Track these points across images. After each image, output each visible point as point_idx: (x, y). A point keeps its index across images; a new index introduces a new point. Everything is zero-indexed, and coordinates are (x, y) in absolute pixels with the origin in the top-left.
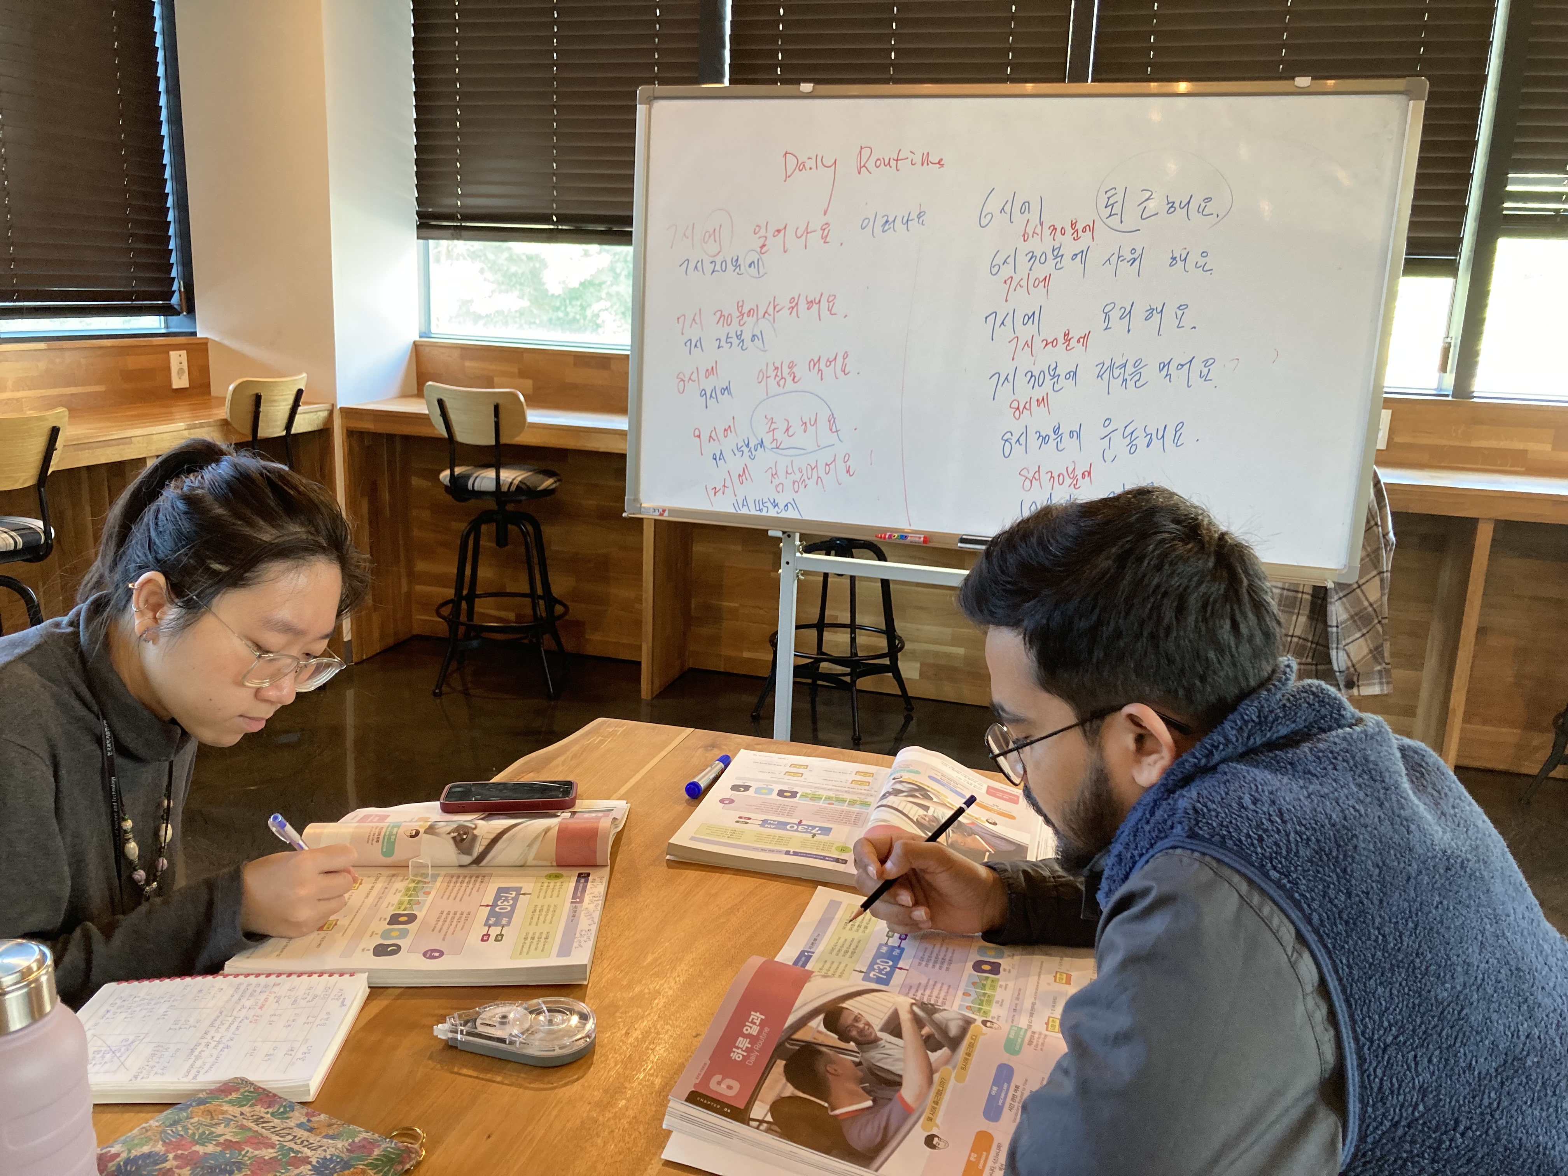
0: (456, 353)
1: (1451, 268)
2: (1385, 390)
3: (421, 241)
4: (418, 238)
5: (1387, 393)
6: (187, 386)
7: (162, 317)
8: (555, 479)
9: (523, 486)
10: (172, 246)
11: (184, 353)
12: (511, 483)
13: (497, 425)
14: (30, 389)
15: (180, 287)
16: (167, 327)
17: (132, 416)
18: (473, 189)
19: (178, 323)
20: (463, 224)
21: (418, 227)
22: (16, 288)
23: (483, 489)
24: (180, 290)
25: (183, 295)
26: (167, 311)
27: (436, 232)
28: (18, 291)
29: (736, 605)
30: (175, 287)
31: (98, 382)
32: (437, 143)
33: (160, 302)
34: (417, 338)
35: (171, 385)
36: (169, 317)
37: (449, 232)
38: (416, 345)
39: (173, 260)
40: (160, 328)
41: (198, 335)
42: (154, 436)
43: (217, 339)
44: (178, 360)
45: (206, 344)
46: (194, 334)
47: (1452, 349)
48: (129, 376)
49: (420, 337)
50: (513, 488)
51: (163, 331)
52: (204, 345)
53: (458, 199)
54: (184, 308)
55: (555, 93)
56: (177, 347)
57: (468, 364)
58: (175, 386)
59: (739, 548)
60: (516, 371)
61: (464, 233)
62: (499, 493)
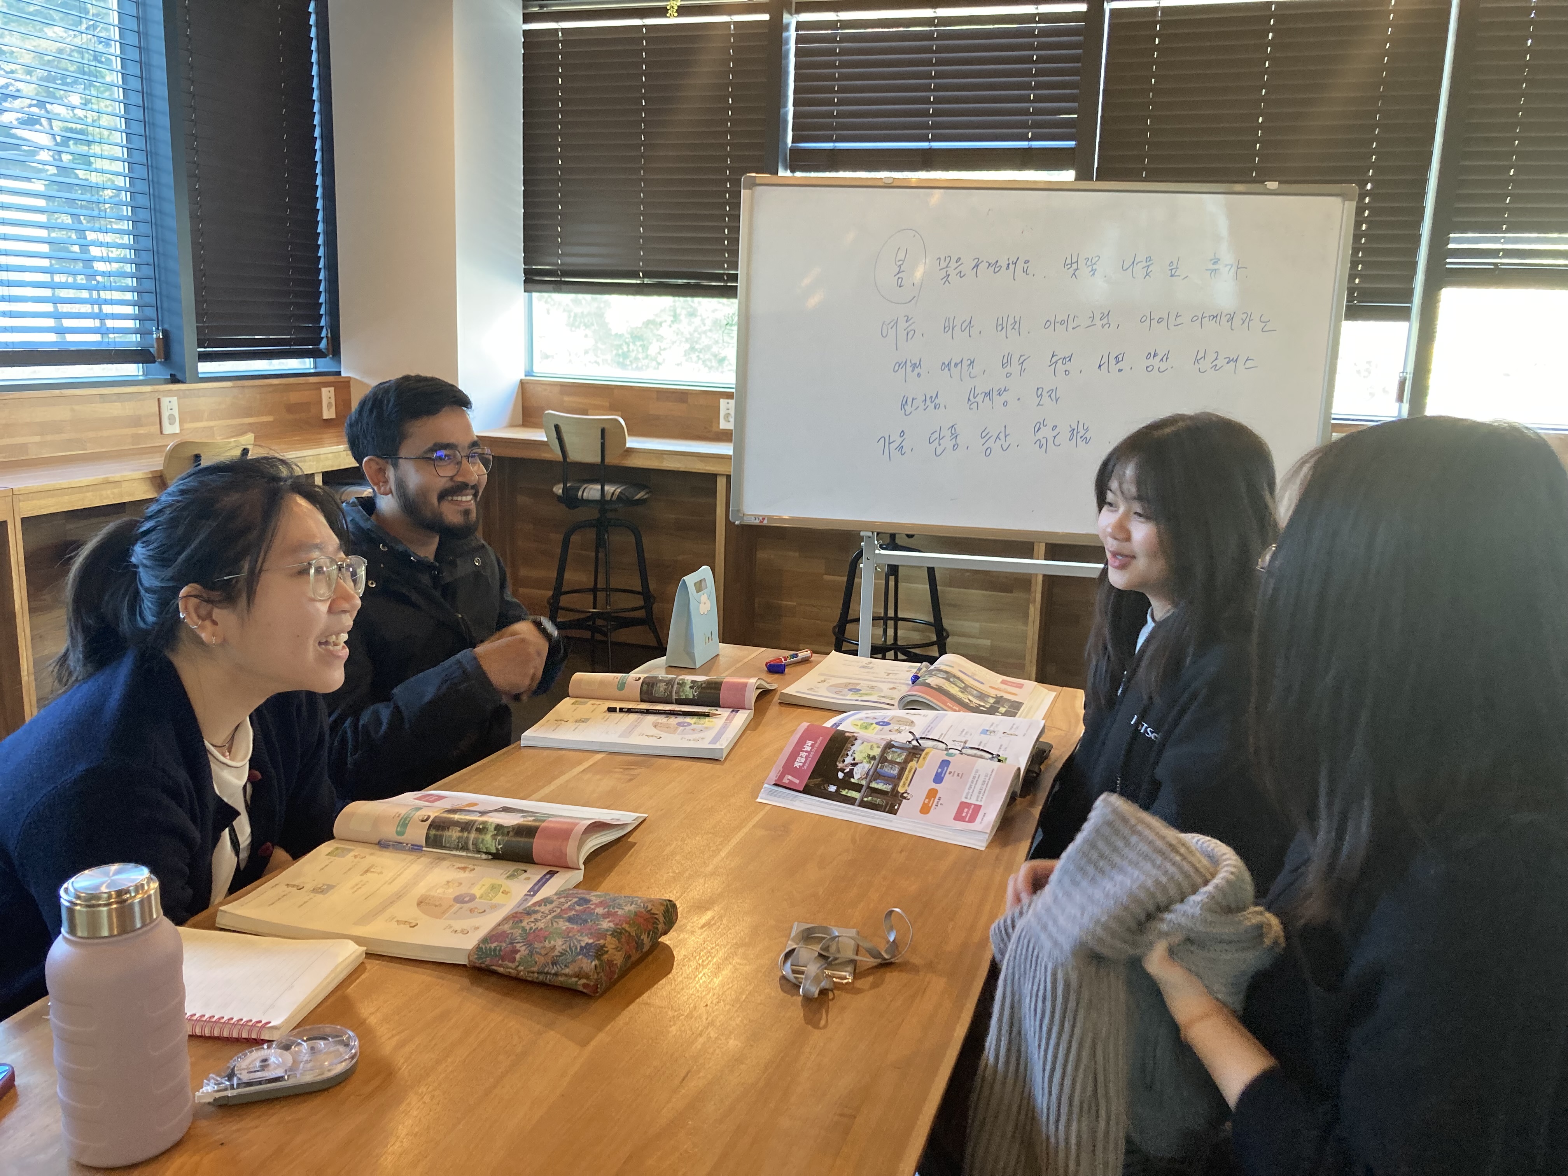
0: (557, 389)
1: (1403, 314)
2: (1333, 416)
3: (526, 294)
4: (525, 291)
5: (1334, 419)
6: (334, 416)
7: (312, 359)
8: (648, 490)
9: (623, 496)
10: (322, 299)
11: (332, 389)
12: (613, 494)
13: (603, 445)
14: (220, 419)
15: (327, 334)
16: (315, 367)
17: (298, 440)
18: (568, 249)
19: (325, 364)
20: (563, 279)
21: (525, 282)
22: (207, 337)
23: (590, 498)
24: (327, 337)
25: (330, 340)
26: (315, 354)
27: (539, 287)
28: (208, 340)
29: (795, 604)
30: (323, 334)
31: (269, 414)
32: (538, 211)
33: (311, 347)
34: (523, 377)
35: (322, 416)
36: (318, 359)
37: (551, 287)
38: (522, 383)
39: (322, 311)
40: (310, 369)
41: (343, 374)
42: (322, 456)
43: (357, 377)
44: (328, 394)
45: (349, 382)
46: (339, 373)
47: (1407, 382)
48: (291, 408)
49: (526, 376)
50: (615, 498)
51: (312, 371)
52: (347, 382)
53: (559, 258)
54: (331, 350)
55: (642, 168)
56: (327, 385)
57: (566, 399)
58: (325, 417)
59: (797, 554)
60: (608, 404)
61: (564, 287)
62: (602, 502)
